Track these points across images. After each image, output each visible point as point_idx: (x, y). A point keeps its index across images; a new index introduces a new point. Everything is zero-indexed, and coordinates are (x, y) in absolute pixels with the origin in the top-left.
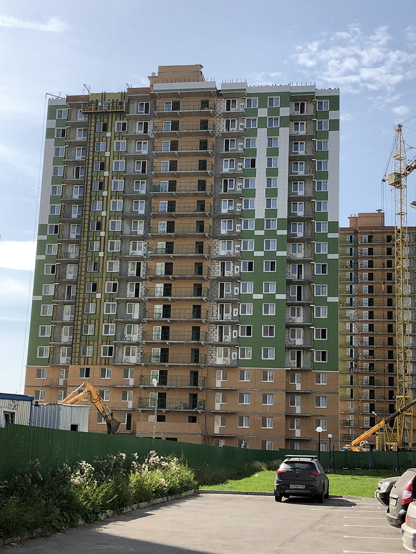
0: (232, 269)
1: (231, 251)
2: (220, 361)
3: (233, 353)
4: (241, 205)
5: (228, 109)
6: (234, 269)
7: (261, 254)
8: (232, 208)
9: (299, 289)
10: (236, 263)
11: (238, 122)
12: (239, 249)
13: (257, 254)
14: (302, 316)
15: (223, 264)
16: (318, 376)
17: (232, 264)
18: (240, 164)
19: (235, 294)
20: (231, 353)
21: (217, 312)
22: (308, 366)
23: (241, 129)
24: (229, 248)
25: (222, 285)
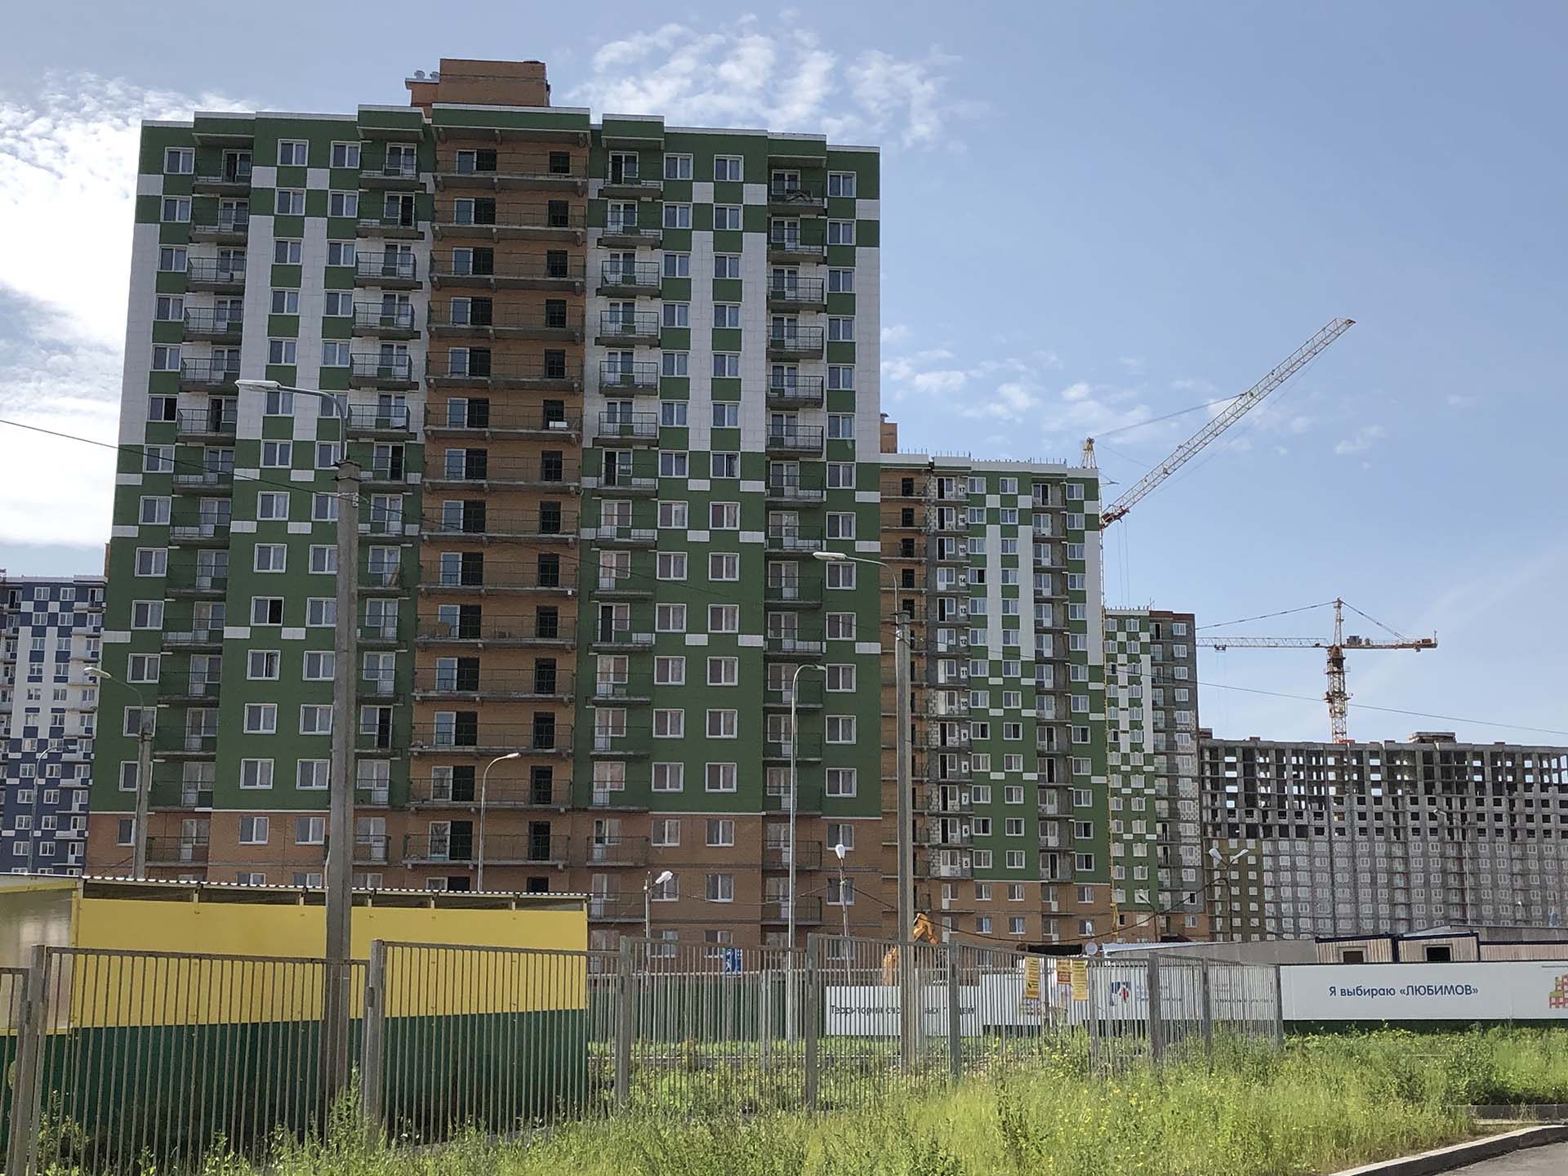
0: (957, 733)
1: (955, 707)
2: (945, 871)
3: (964, 860)
4: (965, 638)
5: (941, 495)
6: (960, 734)
7: (999, 712)
8: (952, 642)
9: (1050, 763)
10: (962, 725)
11: (957, 513)
12: (966, 704)
13: (993, 712)
14: (1056, 804)
15: (943, 728)
16: (1081, 890)
17: (957, 728)
18: (962, 577)
19: (964, 771)
20: (961, 860)
21: (938, 797)
22: (1068, 877)
23: (961, 524)
24: (951, 702)
25: (943, 758)
